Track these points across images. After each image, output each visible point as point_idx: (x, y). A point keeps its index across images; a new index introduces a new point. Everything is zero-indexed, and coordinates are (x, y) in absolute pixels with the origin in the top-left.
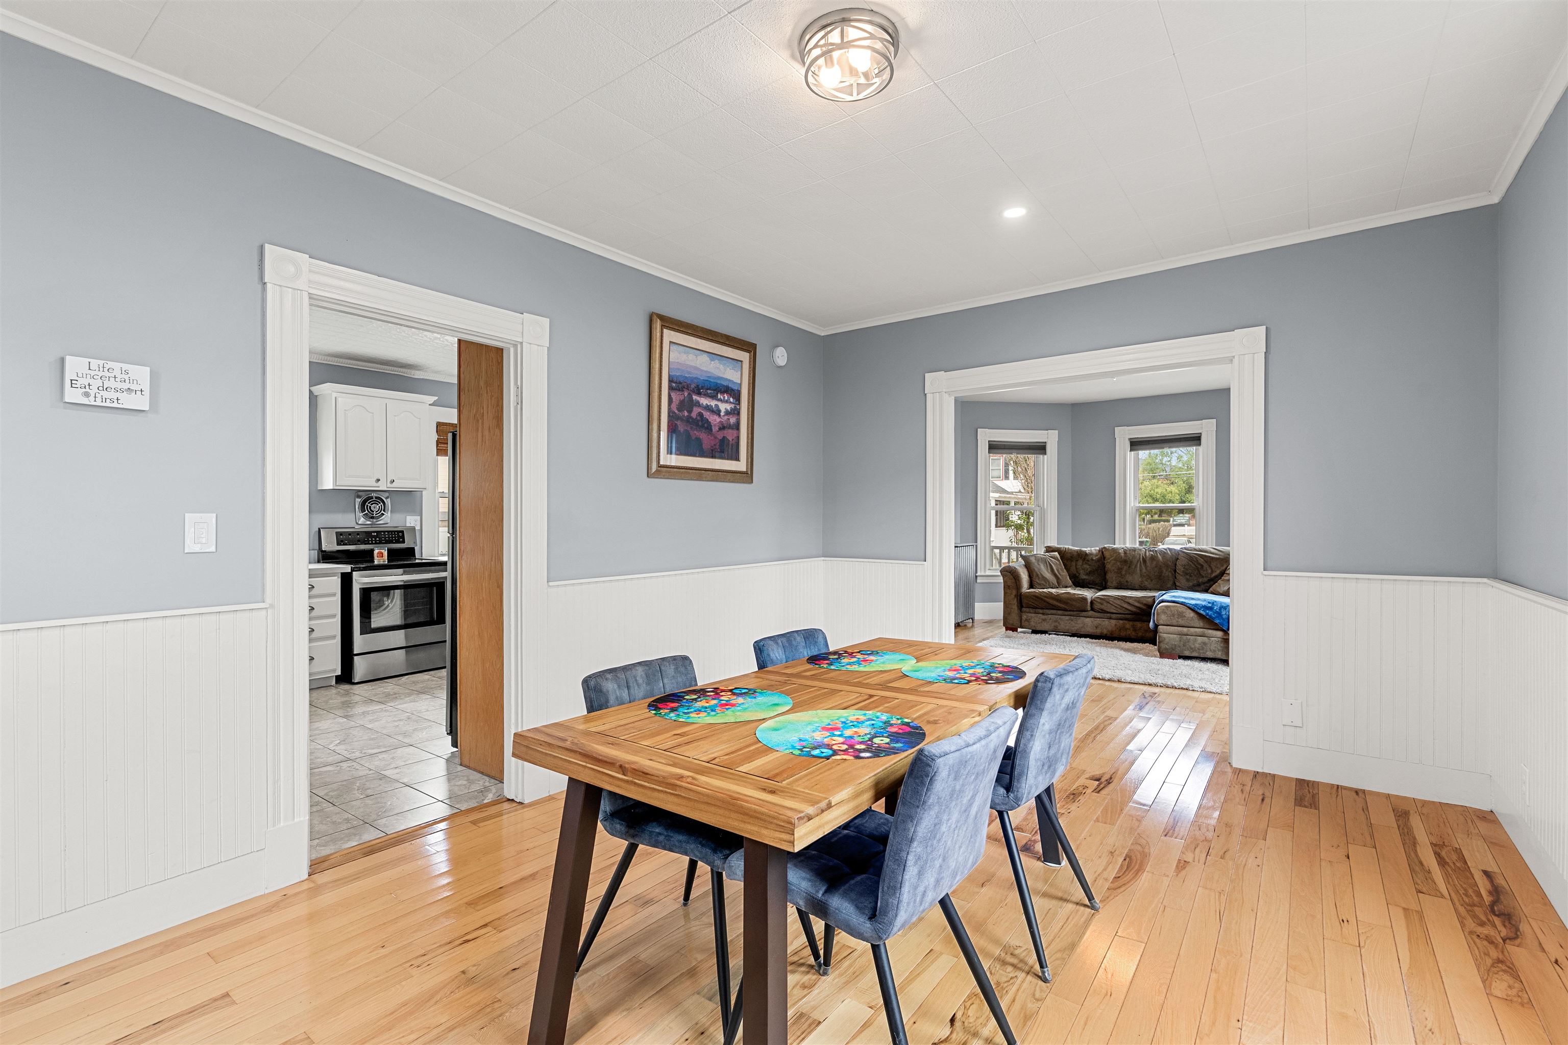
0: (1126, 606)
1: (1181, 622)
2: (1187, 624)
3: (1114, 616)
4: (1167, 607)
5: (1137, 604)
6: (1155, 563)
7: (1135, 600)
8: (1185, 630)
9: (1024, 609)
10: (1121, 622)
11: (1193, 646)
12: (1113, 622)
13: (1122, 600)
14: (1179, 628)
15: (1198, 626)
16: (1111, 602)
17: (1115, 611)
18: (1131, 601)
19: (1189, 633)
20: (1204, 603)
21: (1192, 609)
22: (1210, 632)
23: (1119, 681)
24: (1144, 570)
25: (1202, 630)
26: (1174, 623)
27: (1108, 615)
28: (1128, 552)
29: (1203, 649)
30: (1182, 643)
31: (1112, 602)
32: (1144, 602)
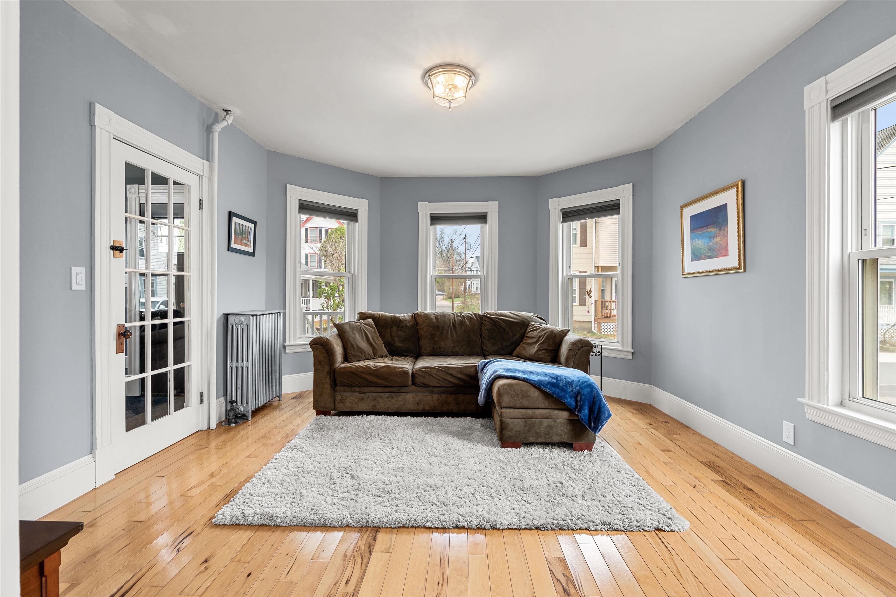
0: (449, 378)
1: (526, 403)
2: (532, 406)
3: (436, 390)
4: (509, 385)
5: (460, 376)
6: (463, 328)
7: (458, 371)
8: (530, 412)
9: (338, 388)
10: (444, 396)
11: (538, 431)
12: (436, 396)
13: (445, 371)
14: (524, 411)
15: (543, 406)
16: (434, 375)
17: (437, 385)
18: (453, 372)
19: (534, 416)
20: (547, 379)
21: (537, 386)
22: (556, 412)
23: (493, 528)
24: (455, 336)
25: (547, 411)
26: (518, 404)
27: (430, 389)
28: (439, 318)
29: (549, 434)
30: (527, 428)
31: (436, 374)
32: (467, 373)
